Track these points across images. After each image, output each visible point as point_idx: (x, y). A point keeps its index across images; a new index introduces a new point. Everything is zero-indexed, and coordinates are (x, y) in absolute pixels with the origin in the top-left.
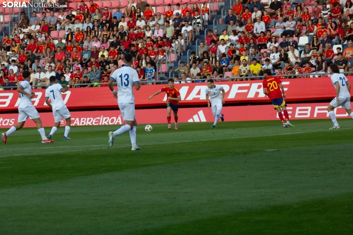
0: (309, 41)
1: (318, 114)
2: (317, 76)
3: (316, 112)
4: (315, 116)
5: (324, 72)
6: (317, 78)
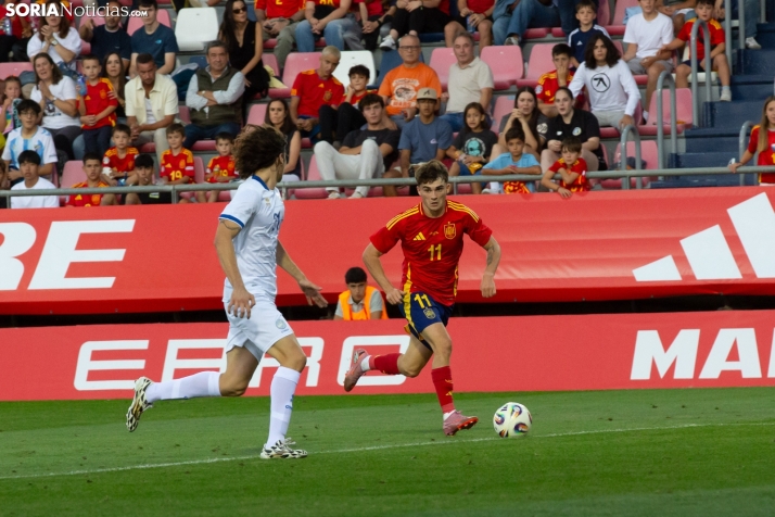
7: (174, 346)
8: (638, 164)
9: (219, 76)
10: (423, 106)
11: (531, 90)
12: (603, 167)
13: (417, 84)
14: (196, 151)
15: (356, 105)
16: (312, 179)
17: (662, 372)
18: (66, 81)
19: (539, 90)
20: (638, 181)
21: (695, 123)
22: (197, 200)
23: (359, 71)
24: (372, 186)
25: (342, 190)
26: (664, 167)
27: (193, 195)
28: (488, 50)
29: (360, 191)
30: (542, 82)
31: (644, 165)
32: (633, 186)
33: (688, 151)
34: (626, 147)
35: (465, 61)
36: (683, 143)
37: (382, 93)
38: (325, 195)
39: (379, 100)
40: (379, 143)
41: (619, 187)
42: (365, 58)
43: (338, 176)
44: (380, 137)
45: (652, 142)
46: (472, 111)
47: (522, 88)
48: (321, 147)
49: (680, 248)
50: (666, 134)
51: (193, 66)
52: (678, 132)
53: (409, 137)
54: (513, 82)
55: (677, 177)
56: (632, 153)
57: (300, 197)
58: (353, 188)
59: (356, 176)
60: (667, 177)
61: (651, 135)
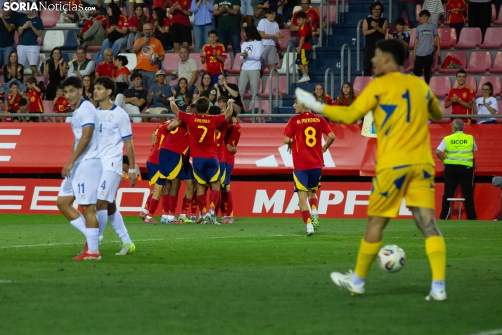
7: (37, 189)
8: (260, 111)
9: (82, 64)
12: (243, 112)
17: (267, 210)
20: (259, 119)
21: (287, 93)
22: (52, 121)
26: (272, 113)
27: (49, 118)
31: (263, 112)
32: (257, 122)
33: (284, 105)
34: (254, 103)
36: (281, 102)
41: (250, 122)
45: (266, 101)
49: (278, 152)
50: (273, 97)
52: (279, 97)
55: (278, 118)
56: (257, 106)
60: (272, 118)
61: (266, 97)
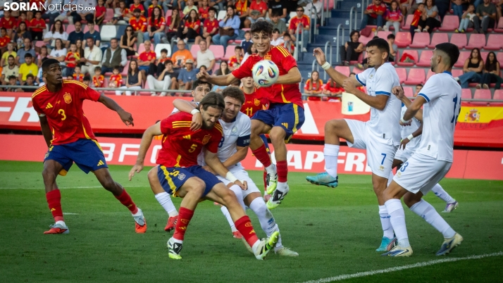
0: (119, 32)
1: (126, 157)
2: (128, 93)
3: (123, 153)
4: (121, 159)
5: (139, 88)
6: (128, 97)
10: (188, 65)
11: (226, 62)
13: (184, 57)
14: (105, 76)
15: (163, 63)
16: (146, 89)
18: (65, 50)
19: (229, 62)
23: (164, 51)
24: (168, 93)
25: (157, 93)
28: (212, 46)
29: (163, 94)
30: (230, 59)
35: (204, 50)
37: (172, 59)
38: (150, 95)
39: (171, 62)
40: (171, 77)
42: (168, 47)
43: (155, 88)
44: (172, 75)
46: (202, 68)
47: (223, 61)
48: (150, 77)
51: (106, 46)
53: (182, 75)
54: (220, 59)
57: (142, 95)
58: (160, 93)
59: (162, 88)
